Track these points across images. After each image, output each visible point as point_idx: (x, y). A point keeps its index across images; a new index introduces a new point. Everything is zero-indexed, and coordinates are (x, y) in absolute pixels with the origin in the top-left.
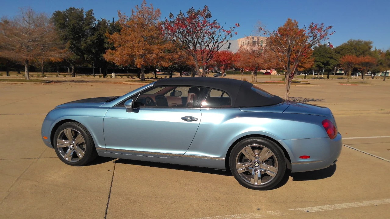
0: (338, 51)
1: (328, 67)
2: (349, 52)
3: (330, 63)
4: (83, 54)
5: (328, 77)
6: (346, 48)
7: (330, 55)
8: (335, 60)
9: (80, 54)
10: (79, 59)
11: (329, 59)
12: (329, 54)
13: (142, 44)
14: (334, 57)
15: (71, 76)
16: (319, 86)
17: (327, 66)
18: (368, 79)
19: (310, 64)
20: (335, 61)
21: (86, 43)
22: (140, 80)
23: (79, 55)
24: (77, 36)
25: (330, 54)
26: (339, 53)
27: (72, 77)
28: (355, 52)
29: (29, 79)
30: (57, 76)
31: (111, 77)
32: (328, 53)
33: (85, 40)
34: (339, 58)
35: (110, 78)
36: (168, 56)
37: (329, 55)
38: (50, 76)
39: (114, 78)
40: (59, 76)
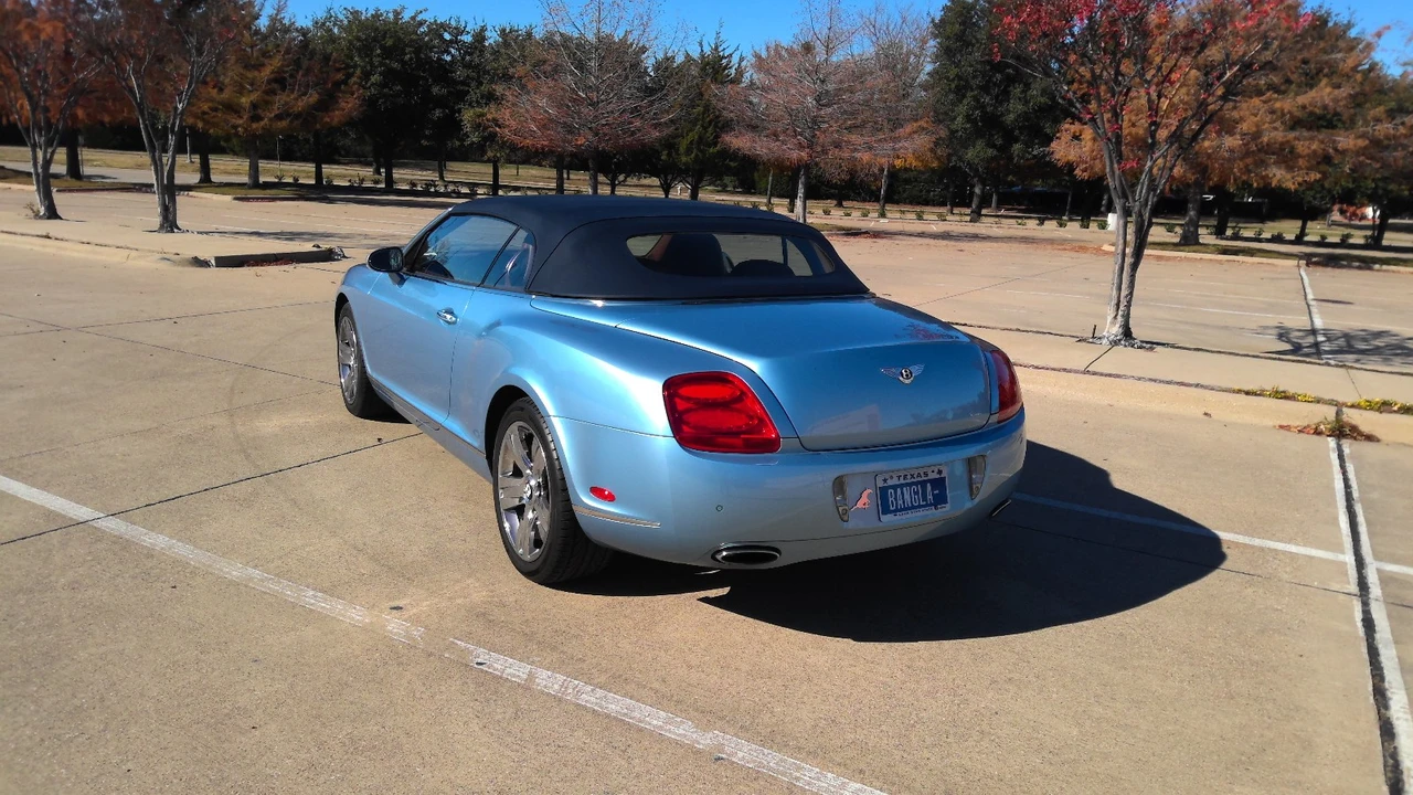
4: (1010, 139)
9: (999, 142)
10: (993, 159)
13: (1188, 94)
15: (968, 218)
21: (1027, 102)
22: (1177, 240)
23: (994, 146)
24: (999, 76)
27: (971, 221)
29: (805, 220)
30: (920, 218)
31: (1103, 226)
33: (1023, 92)
35: (1097, 229)
36: (1307, 144)
38: (898, 215)
39: (1111, 232)
40: (949, 217)
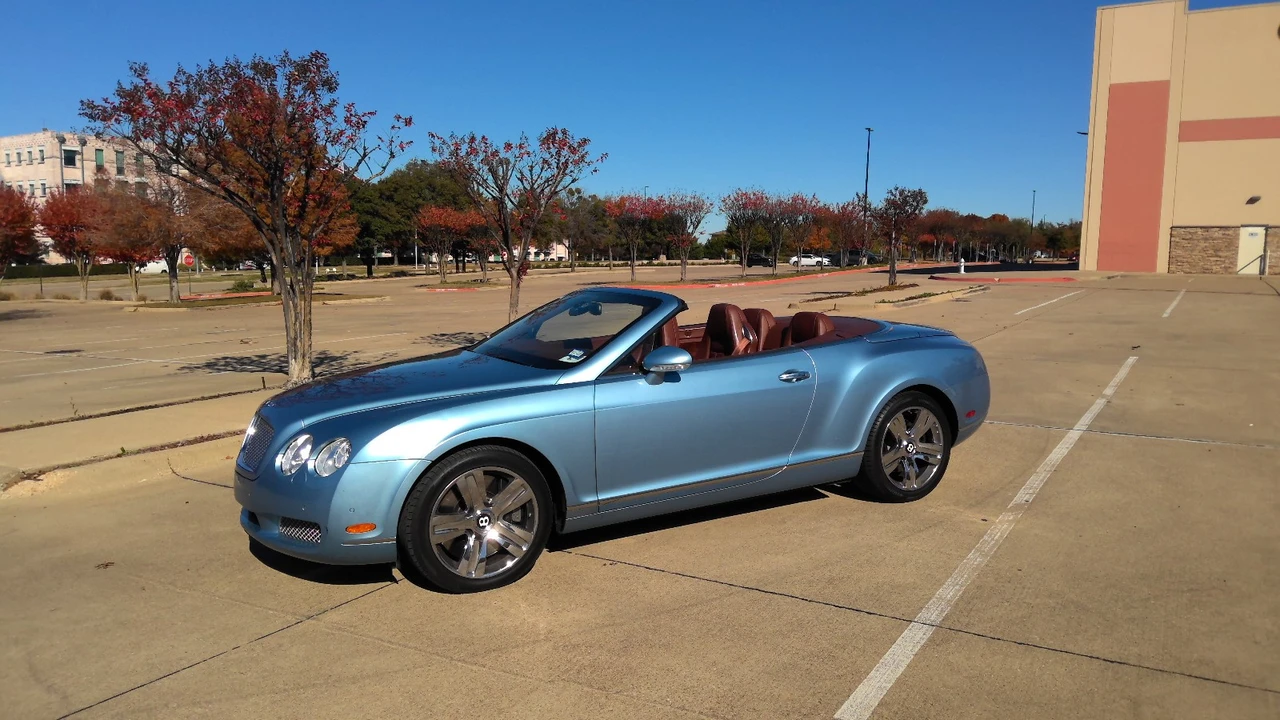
0: (387, 193)
1: (368, 242)
2: (417, 195)
3: (373, 228)
5: (370, 272)
6: (408, 183)
7: (369, 205)
8: (386, 219)
11: (369, 218)
12: (366, 202)
14: (382, 210)
16: (388, 298)
17: (366, 239)
18: (474, 271)
19: (347, 233)
20: (385, 222)
25: (370, 201)
26: (390, 198)
28: (433, 198)
32: (363, 199)
34: (394, 212)
37: (367, 206)
